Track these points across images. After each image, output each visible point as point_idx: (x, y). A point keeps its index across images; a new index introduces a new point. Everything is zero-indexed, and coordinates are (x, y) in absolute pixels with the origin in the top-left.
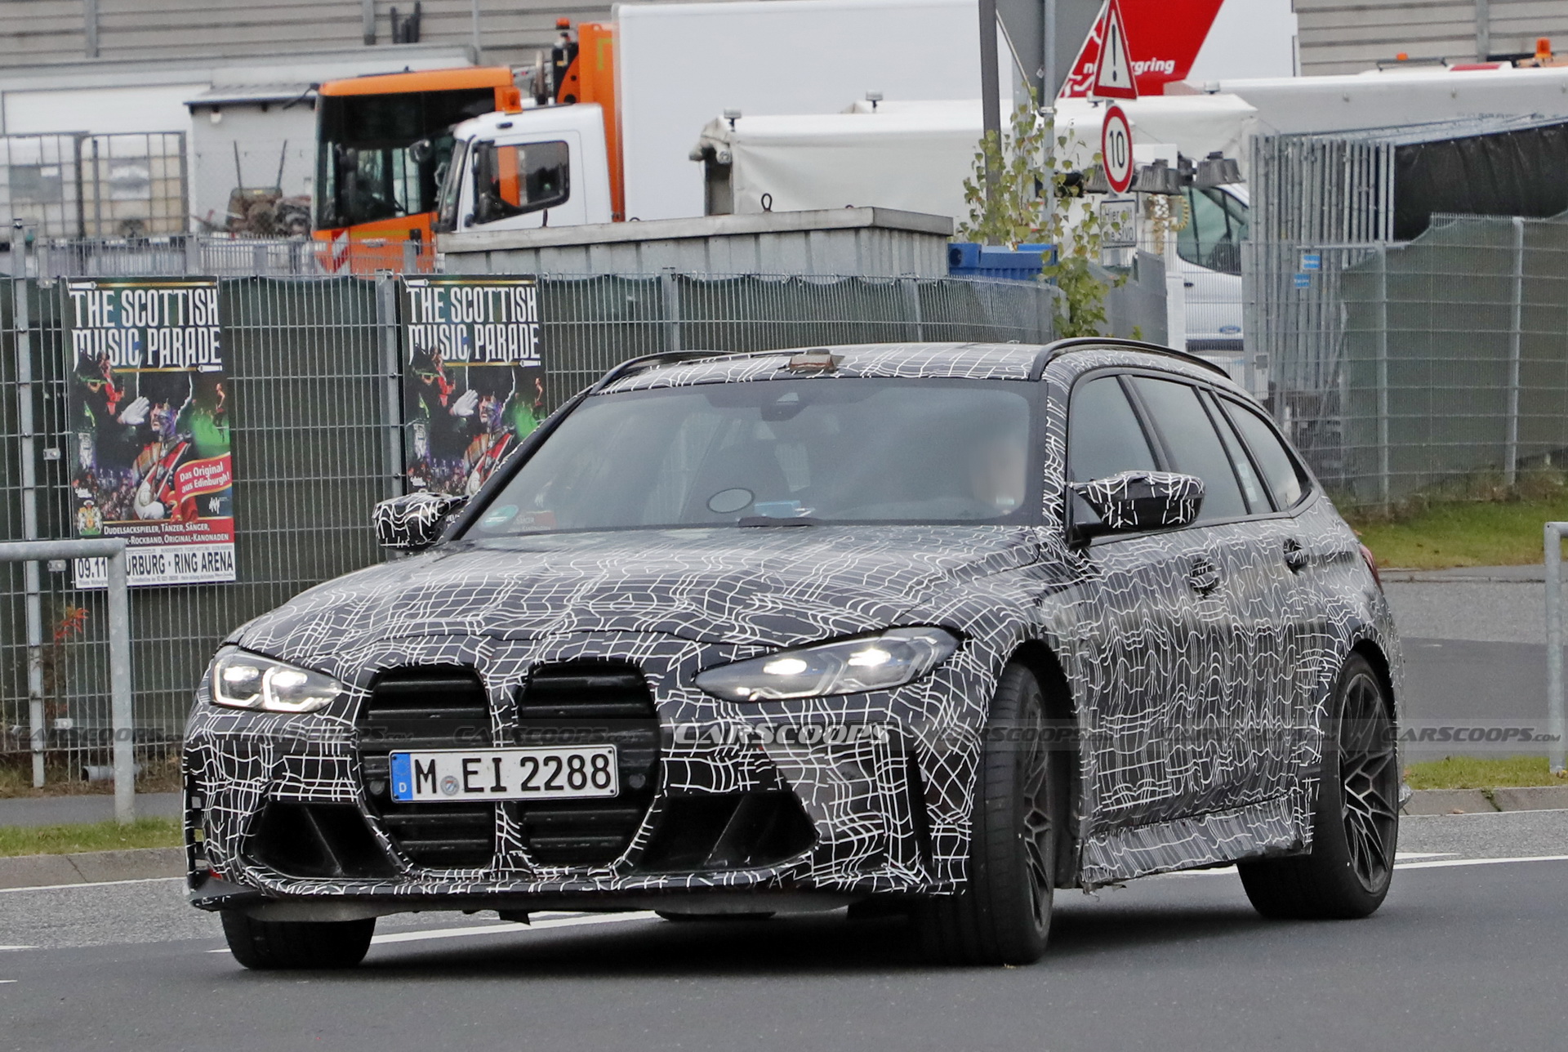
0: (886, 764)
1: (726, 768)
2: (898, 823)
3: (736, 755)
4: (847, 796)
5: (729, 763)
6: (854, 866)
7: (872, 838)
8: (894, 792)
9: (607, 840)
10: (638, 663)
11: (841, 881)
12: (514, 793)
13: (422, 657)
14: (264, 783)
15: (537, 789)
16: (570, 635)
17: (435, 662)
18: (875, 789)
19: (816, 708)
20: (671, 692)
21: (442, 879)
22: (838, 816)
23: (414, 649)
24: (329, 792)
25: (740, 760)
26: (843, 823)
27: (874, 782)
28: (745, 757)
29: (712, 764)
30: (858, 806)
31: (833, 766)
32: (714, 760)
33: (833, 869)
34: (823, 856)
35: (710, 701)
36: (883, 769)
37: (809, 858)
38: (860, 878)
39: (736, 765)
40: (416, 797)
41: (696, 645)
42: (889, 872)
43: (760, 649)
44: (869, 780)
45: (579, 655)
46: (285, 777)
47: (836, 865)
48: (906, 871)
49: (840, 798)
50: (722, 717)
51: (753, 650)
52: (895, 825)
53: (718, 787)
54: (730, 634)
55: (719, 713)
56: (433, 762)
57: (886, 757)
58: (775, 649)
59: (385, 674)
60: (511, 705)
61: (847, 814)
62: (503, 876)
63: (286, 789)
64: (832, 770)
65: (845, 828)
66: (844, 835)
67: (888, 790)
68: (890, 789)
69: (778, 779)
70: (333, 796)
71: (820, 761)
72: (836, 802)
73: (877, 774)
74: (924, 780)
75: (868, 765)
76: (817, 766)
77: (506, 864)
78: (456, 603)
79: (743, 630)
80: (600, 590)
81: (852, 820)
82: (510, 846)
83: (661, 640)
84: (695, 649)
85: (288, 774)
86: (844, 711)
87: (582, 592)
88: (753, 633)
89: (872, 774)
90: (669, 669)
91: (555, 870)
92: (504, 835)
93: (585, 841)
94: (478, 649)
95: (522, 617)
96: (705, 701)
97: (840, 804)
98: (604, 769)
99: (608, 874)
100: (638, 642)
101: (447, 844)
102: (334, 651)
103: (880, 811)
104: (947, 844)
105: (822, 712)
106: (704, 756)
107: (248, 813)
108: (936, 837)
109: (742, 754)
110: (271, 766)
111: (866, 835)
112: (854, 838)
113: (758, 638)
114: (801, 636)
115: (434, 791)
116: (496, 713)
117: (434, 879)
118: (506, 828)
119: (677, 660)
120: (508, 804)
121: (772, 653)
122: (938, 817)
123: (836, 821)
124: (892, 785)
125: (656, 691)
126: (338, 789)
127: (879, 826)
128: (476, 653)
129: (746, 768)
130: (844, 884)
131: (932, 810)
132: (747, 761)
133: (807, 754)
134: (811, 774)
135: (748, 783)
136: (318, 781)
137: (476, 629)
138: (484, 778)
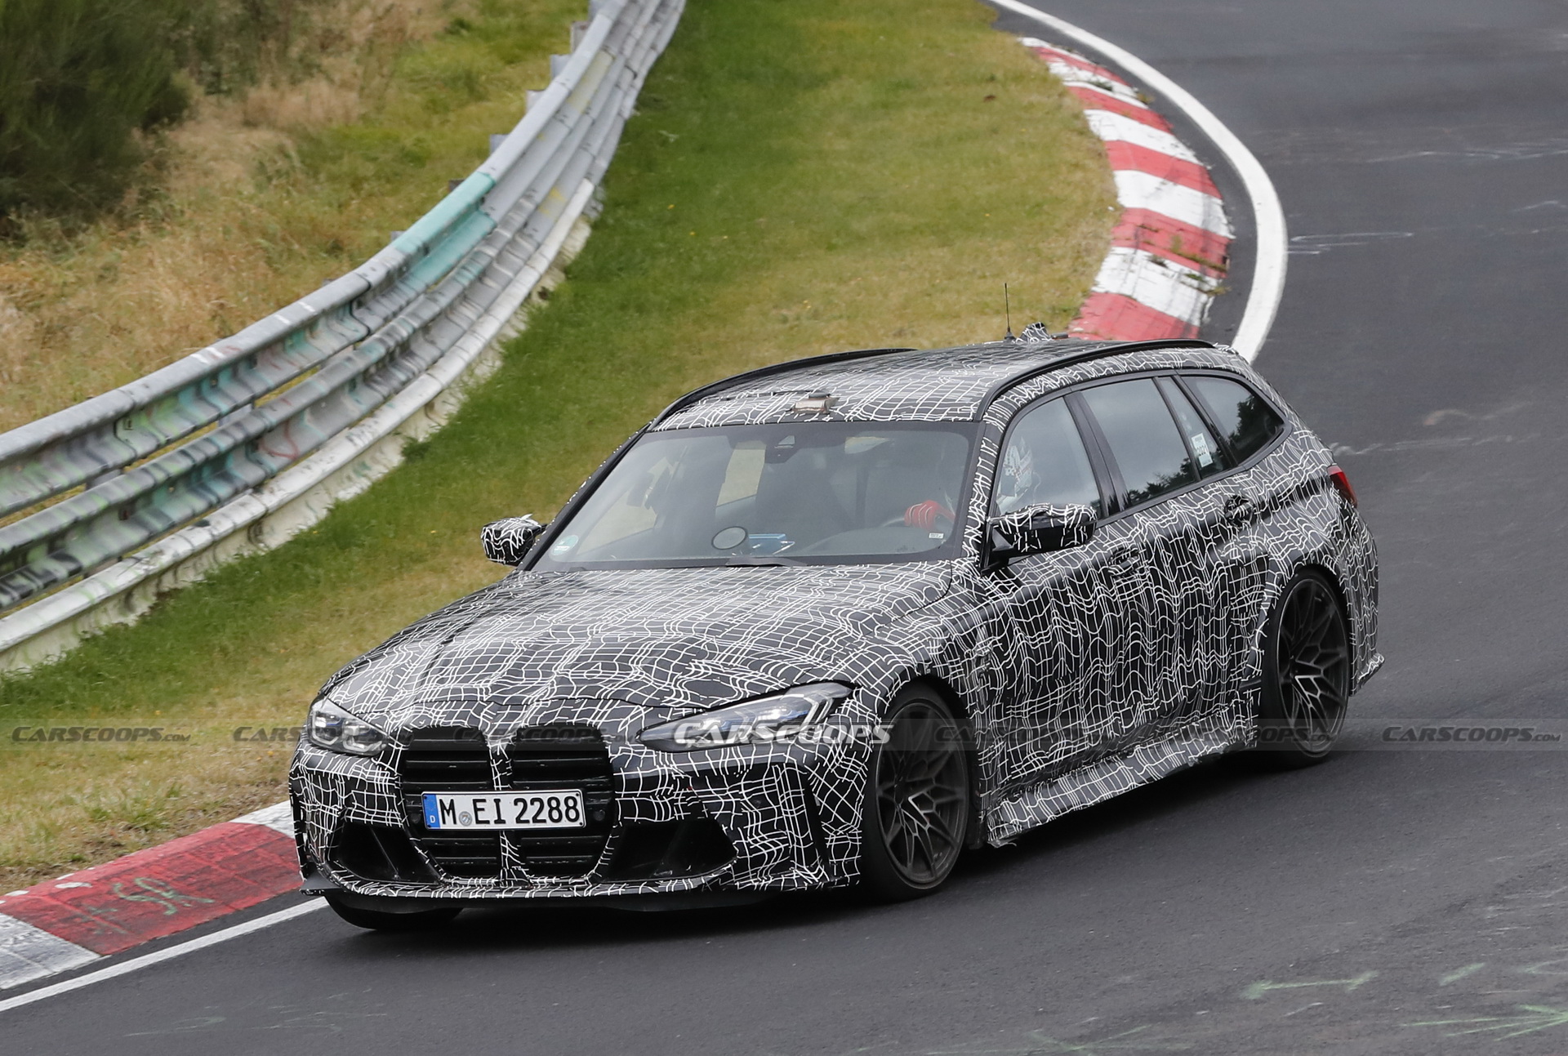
0: (788, 795)
1: (664, 804)
2: (800, 837)
3: (672, 794)
4: (758, 821)
5: (666, 800)
6: (767, 871)
7: (779, 851)
8: (795, 815)
9: (581, 859)
10: (596, 726)
11: (756, 884)
12: (511, 824)
13: (443, 720)
14: (340, 810)
15: (527, 822)
16: (549, 702)
17: (451, 725)
18: (780, 814)
19: (731, 756)
20: (621, 748)
21: (466, 886)
22: (751, 837)
23: (438, 713)
24: (384, 819)
25: (674, 797)
26: (755, 841)
27: (779, 809)
28: (678, 795)
29: (653, 801)
30: (766, 828)
31: (746, 799)
32: (655, 799)
33: (751, 875)
34: (741, 867)
35: (652, 753)
36: (786, 799)
37: (729, 869)
38: (771, 880)
39: (671, 802)
40: (443, 827)
41: (642, 709)
42: (796, 873)
43: (690, 711)
44: (775, 807)
45: (553, 721)
46: (354, 806)
47: (752, 872)
48: (809, 872)
49: (752, 823)
50: (660, 766)
51: (684, 712)
52: (798, 839)
53: (660, 818)
54: (668, 698)
55: (658, 763)
56: (452, 801)
57: (787, 789)
58: (701, 710)
59: (417, 733)
60: (505, 759)
61: (758, 834)
62: (510, 885)
63: (356, 814)
64: (744, 801)
65: (757, 845)
66: (757, 850)
67: (791, 813)
68: (792, 813)
69: (705, 810)
70: (386, 822)
71: (735, 796)
72: (750, 826)
73: (781, 803)
74: (818, 805)
75: (774, 797)
76: (733, 800)
77: (510, 876)
78: (476, 670)
79: (678, 695)
80: (580, 659)
81: (763, 839)
82: (511, 863)
83: (615, 707)
84: (641, 712)
85: (356, 804)
86: (753, 757)
87: (566, 662)
88: (686, 698)
89: (776, 803)
90: (619, 730)
91: (545, 880)
92: (507, 855)
93: (564, 859)
94: (482, 714)
95: (520, 684)
96: (647, 753)
97: (752, 828)
98: (574, 808)
99: (583, 883)
100: (597, 709)
101: (468, 860)
102: (386, 709)
103: (785, 830)
104: (840, 850)
105: (736, 758)
106: (647, 795)
107: (331, 831)
108: (830, 846)
109: (675, 793)
110: (344, 798)
111: (774, 849)
112: (765, 852)
113: (688, 701)
114: (721, 699)
115: (455, 822)
116: (495, 765)
117: (461, 886)
118: (508, 849)
119: (627, 722)
120: (508, 832)
121: (698, 713)
122: (831, 831)
123: (750, 840)
124: (794, 810)
125: (609, 748)
126: (390, 817)
127: (783, 842)
128: (481, 718)
129: (679, 803)
130: (759, 886)
131: (825, 827)
132: (680, 798)
133: (725, 791)
134: (729, 806)
135: (682, 814)
136: (376, 810)
137: (484, 696)
138: (489, 814)
